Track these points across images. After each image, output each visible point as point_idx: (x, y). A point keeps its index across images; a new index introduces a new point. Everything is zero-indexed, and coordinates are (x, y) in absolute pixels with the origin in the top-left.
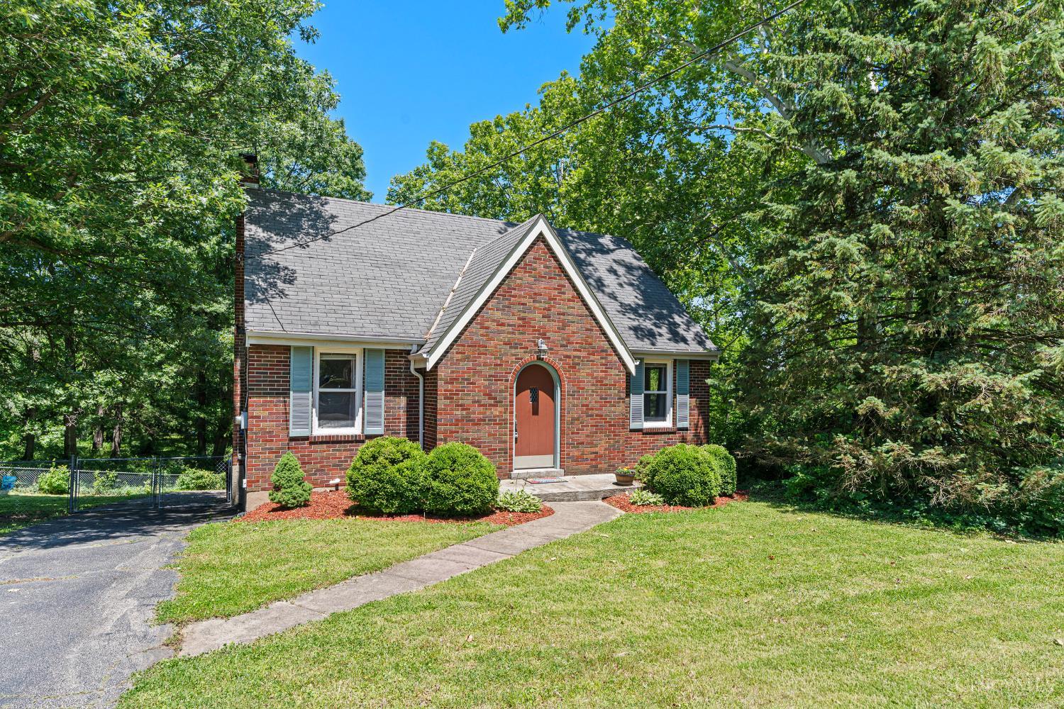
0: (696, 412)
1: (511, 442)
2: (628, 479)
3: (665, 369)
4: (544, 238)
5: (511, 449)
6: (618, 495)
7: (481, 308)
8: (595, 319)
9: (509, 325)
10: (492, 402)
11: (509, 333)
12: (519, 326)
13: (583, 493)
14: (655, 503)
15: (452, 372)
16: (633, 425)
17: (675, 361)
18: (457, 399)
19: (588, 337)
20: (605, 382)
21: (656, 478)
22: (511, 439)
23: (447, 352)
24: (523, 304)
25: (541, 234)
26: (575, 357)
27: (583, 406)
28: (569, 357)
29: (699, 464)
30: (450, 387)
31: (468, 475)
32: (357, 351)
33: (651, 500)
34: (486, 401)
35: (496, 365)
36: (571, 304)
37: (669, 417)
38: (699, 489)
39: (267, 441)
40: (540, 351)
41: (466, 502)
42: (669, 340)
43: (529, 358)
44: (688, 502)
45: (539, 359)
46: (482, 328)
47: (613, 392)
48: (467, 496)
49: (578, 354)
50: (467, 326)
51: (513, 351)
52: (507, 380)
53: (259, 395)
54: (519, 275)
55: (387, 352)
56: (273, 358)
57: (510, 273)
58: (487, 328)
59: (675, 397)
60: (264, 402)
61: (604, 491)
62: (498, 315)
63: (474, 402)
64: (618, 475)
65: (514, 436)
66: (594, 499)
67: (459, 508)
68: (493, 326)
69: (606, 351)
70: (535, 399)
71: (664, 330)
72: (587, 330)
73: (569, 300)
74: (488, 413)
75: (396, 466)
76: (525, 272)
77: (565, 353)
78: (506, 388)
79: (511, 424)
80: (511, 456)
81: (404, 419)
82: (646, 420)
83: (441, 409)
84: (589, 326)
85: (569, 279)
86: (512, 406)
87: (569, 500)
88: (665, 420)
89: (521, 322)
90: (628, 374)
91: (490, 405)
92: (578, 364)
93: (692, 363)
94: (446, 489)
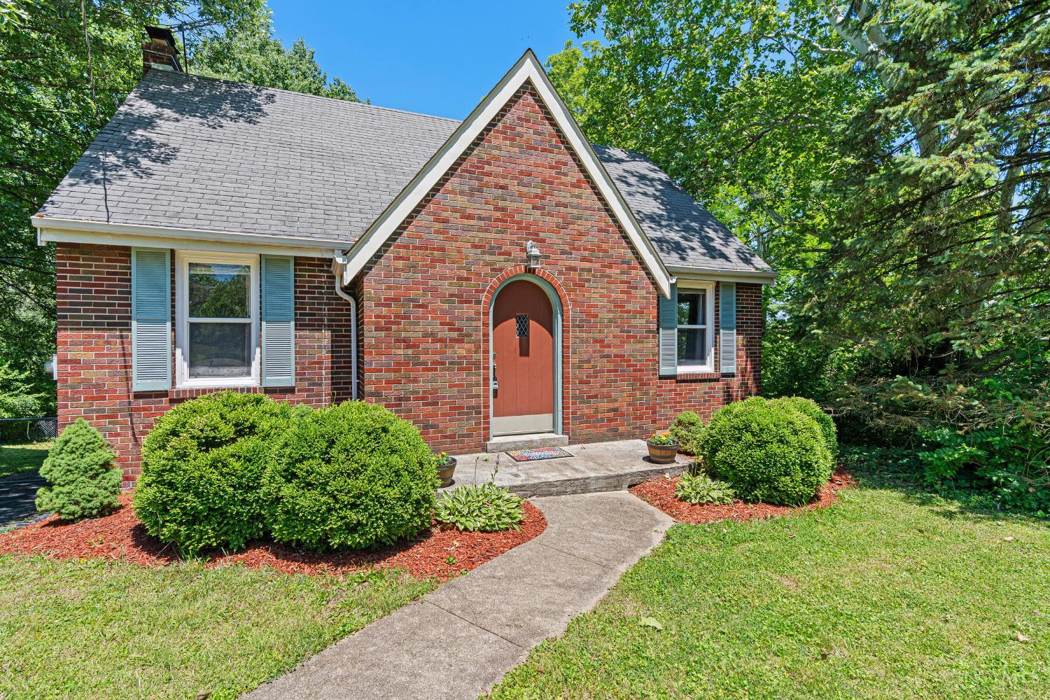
0: (742, 353)
1: (487, 397)
2: (669, 453)
3: (704, 296)
4: (533, 89)
5: (487, 407)
6: (654, 481)
7: (435, 190)
8: (612, 215)
9: (480, 219)
10: (455, 335)
11: (480, 230)
12: (497, 220)
13: (597, 478)
14: (721, 500)
15: (389, 288)
16: (664, 370)
17: (718, 283)
18: (399, 330)
19: (602, 241)
20: (629, 307)
21: (720, 455)
22: (487, 391)
23: (378, 256)
24: (502, 187)
25: (528, 82)
26: (583, 270)
27: (595, 341)
28: (574, 269)
29: (795, 432)
30: (384, 311)
31: (357, 472)
32: (249, 259)
33: (715, 494)
34: (445, 333)
35: (460, 278)
36: (577, 191)
37: (710, 358)
38: (799, 476)
39: (93, 398)
40: (529, 258)
41: (352, 529)
42: (704, 254)
43: (513, 269)
44: (779, 499)
45: (530, 271)
46: (436, 220)
47: (639, 321)
48: (353, 516)
49: (587, 265)
50: (411, 217)
51: (488, 258)
52: (478, 302)
53: (76, 327)
54: (495, 142)
55: (298, 261)
56: (101, 267)
57: (481, 138)
58: (445, 221)
59: (717, 332)
60: (86, 337)
61: (632, 474)
62: (461, 201)
63: (426, 335)
64: (650, 446)
65: (492, 386)
66: (616, 488)
67: (335, 542)
68: (455, 218)
69: (628, 263)
70: (524, 332)
71: (696, 243)
72: (600, 230)
73: (573, 185)
74: (449, 352)
75: (214, 453)
76: (505, 139)
77: (568, 263)
78: (478, 313)
79: (487, 368)
80: (487, 417)
81: (327, 363)
82: (680, 364)
83: (370, 346)
84: (603, 225)
85: (574, 155)
86: (487, 341)
87: (575, 492)
88: (704, 364)
89: (498, 214)
90: (660, 296)
91: (452, 340)
92: (589, 281)
93: (740, 286)
94: (307, 501)
